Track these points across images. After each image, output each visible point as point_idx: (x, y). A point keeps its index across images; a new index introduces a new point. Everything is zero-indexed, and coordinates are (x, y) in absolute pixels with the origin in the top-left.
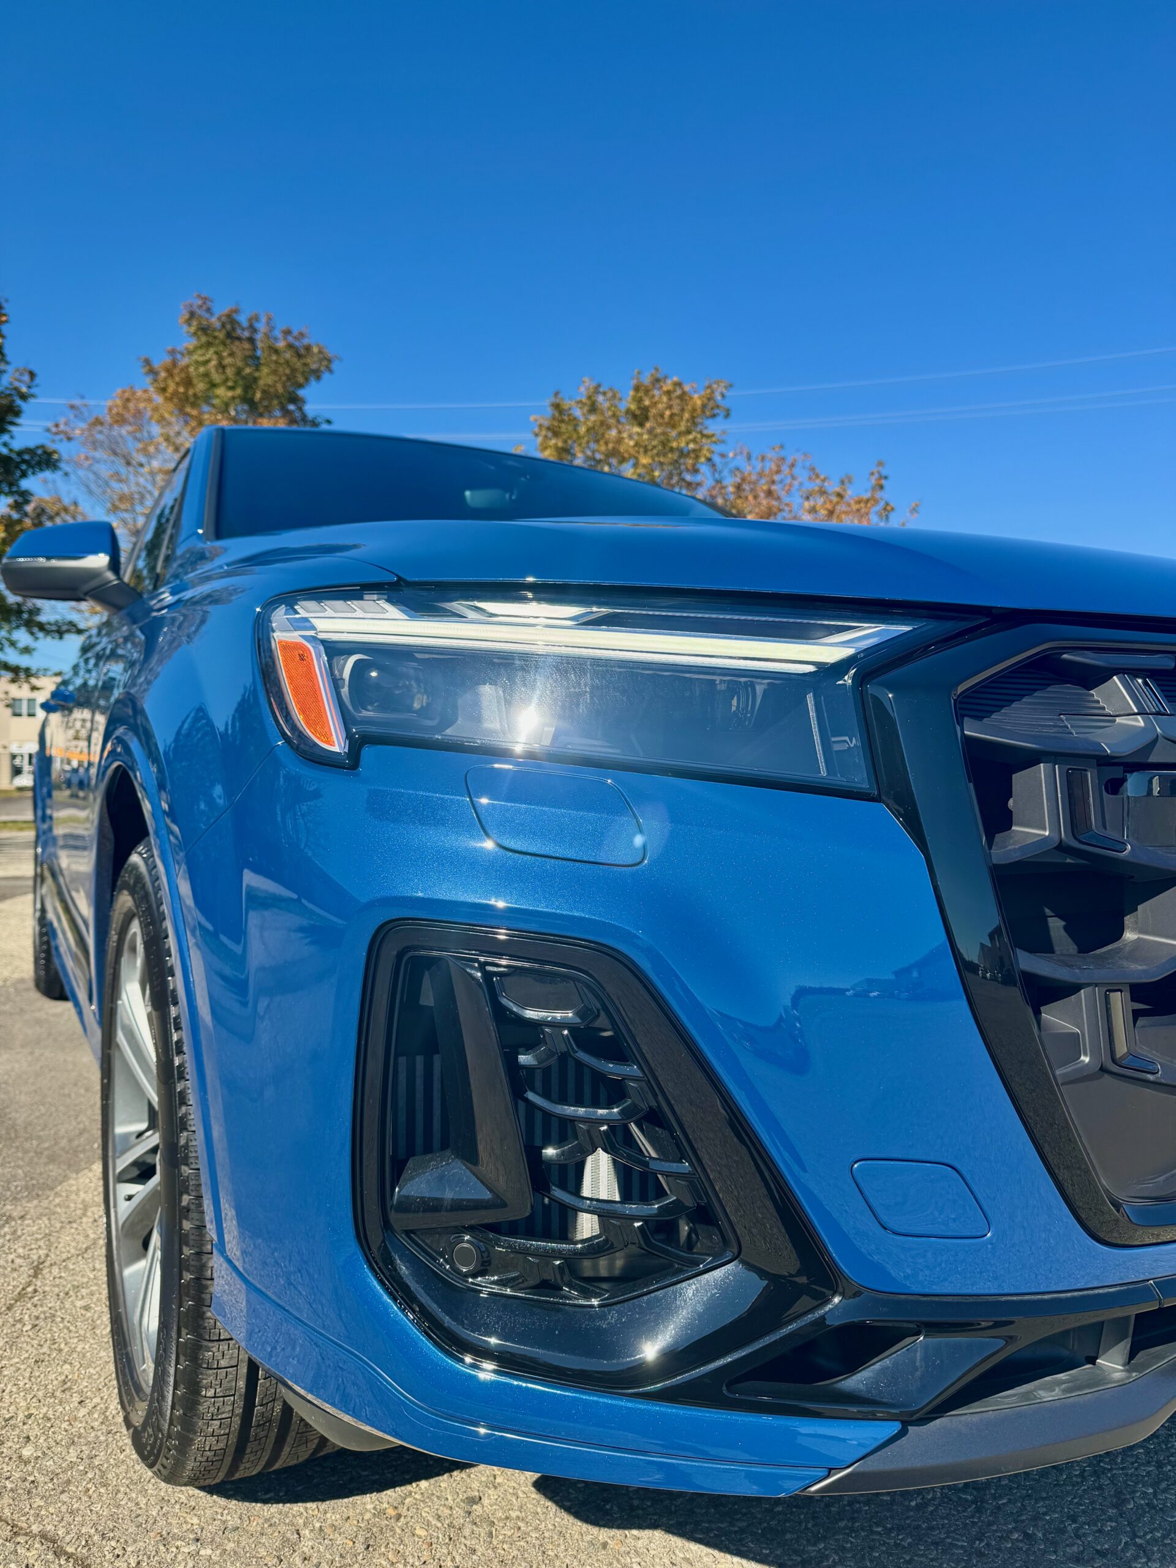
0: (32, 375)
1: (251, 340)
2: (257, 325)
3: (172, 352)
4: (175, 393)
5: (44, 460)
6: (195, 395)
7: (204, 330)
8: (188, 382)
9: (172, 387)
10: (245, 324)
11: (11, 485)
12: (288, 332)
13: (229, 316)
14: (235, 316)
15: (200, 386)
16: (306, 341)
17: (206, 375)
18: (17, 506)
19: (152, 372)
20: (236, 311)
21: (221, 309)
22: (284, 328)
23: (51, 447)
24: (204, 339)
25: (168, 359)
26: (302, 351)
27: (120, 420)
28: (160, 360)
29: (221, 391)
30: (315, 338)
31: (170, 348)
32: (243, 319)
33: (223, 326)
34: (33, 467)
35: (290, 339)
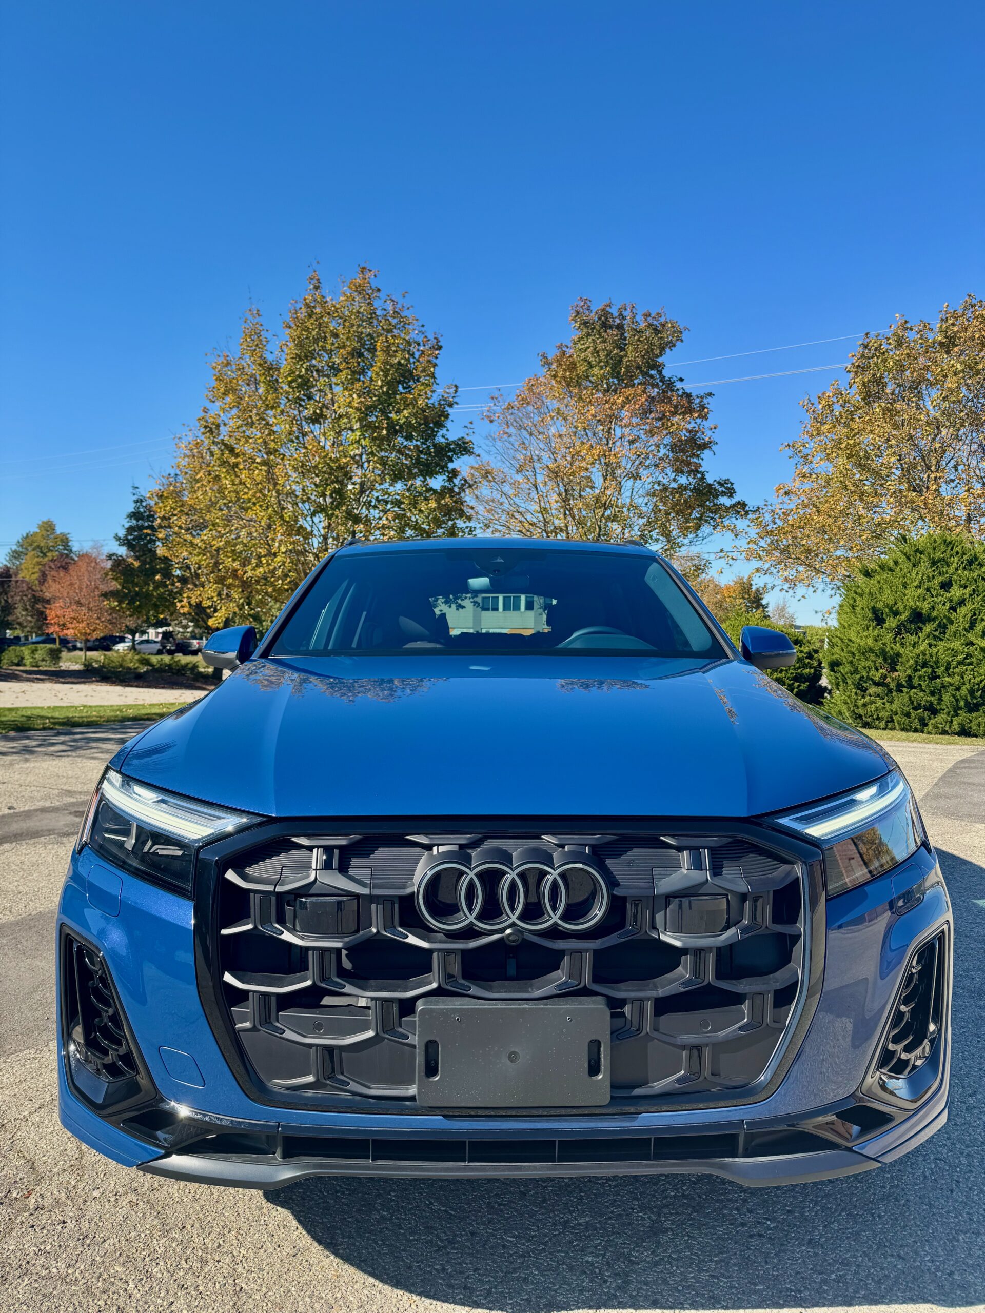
0: (456, 386)
1: (620, 327)
2: (625, 313)
3: (560, 347)
4: (564, 378)
5: (463, 448)
6: (577, 375)
7: (585, 323)
8: (573, 367)
9: (560, 374)
10: (616, 314)
11: (442, 468)
12: (647, 315)
13: (603, 310)
14: (608, 309)
15: (581, 368)
16: (662, 320)
17: (585, 360)
18: (450, 480)
19: (548, 363)
20: (609, 306)
21: (597, 306)
22: (645, 311)
23: (467, 439)
24: (585, 330)
25: (557, 352)
26: (660, 328)
27: (525, 401)
28: (553, 354)
29: (596, 371)
30: (669, 316)
31: (559, 344)
32: (614, 311)
33: (600, 319)
34: (457, 454)
35: (650, 320)
